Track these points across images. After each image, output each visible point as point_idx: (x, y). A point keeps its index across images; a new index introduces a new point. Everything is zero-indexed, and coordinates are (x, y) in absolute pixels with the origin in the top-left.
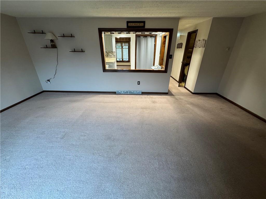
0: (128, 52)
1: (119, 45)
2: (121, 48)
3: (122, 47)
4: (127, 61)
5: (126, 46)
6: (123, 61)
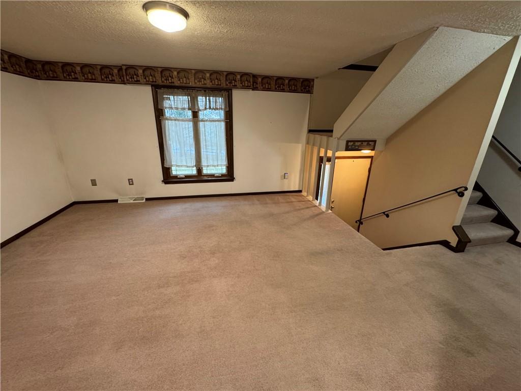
0: (227, 135)
1: (180, 106)
2: (189, 120)
3: (195, 115)
4: (223, 175)
5: (216, 109)
6: (199, 177)
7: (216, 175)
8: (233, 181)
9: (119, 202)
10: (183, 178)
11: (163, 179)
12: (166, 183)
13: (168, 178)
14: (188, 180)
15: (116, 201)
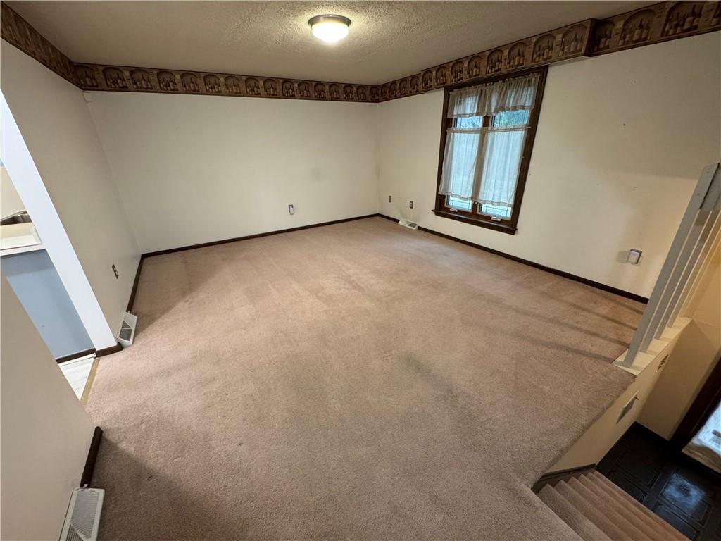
7: (494, 218)
8: (514, 234)
9: (400, 223)
10: (455, 212)
11: (434, 208)
12: (437, 214)
13: (441, 207)
14: (460, 216)
15: (398, 221)
